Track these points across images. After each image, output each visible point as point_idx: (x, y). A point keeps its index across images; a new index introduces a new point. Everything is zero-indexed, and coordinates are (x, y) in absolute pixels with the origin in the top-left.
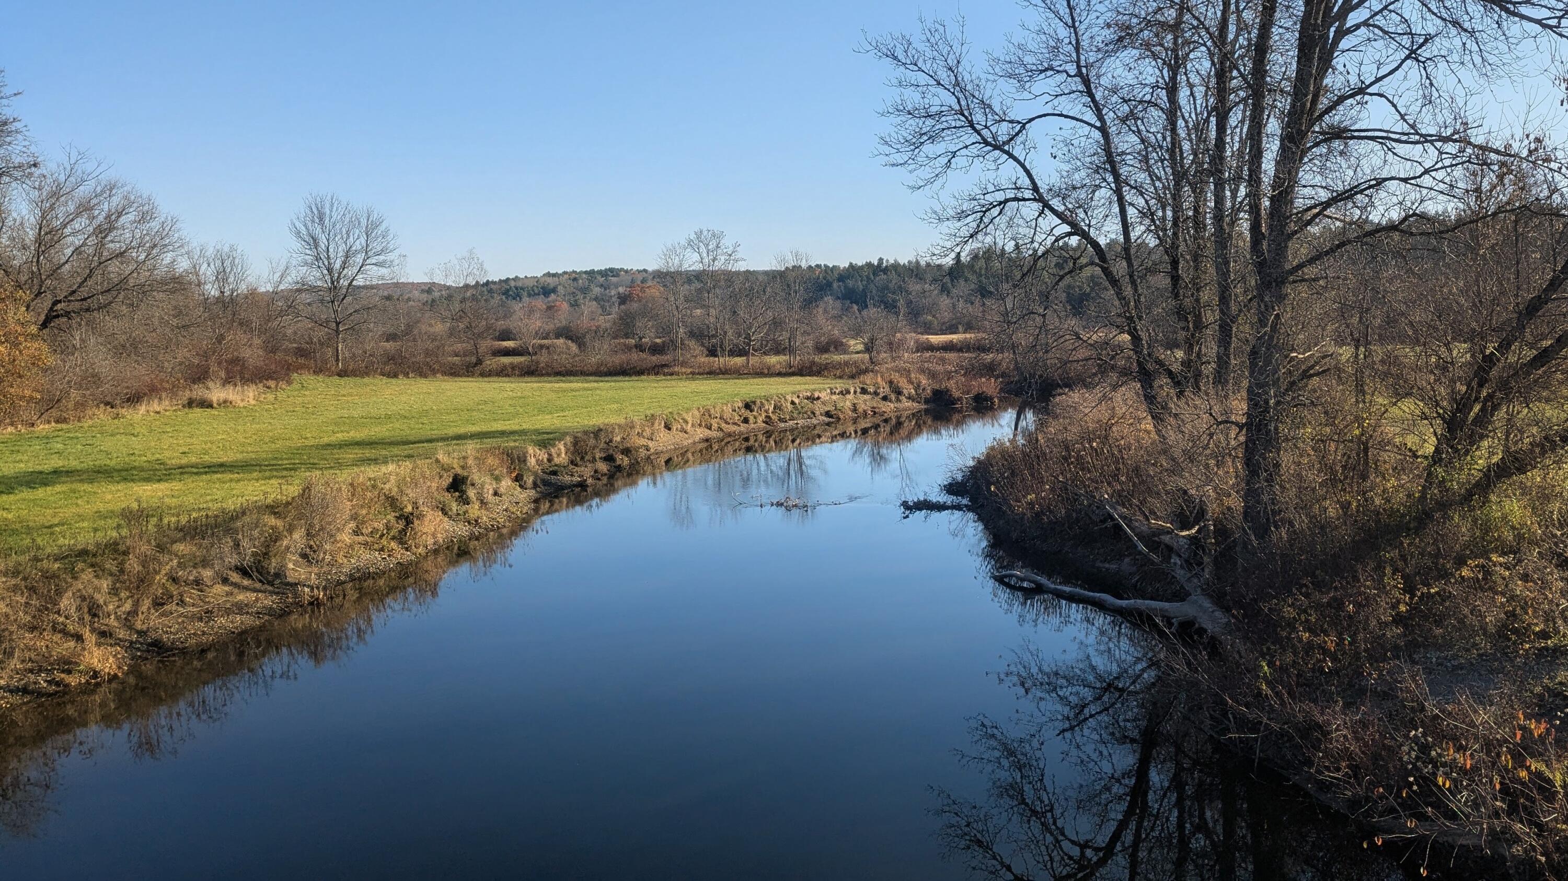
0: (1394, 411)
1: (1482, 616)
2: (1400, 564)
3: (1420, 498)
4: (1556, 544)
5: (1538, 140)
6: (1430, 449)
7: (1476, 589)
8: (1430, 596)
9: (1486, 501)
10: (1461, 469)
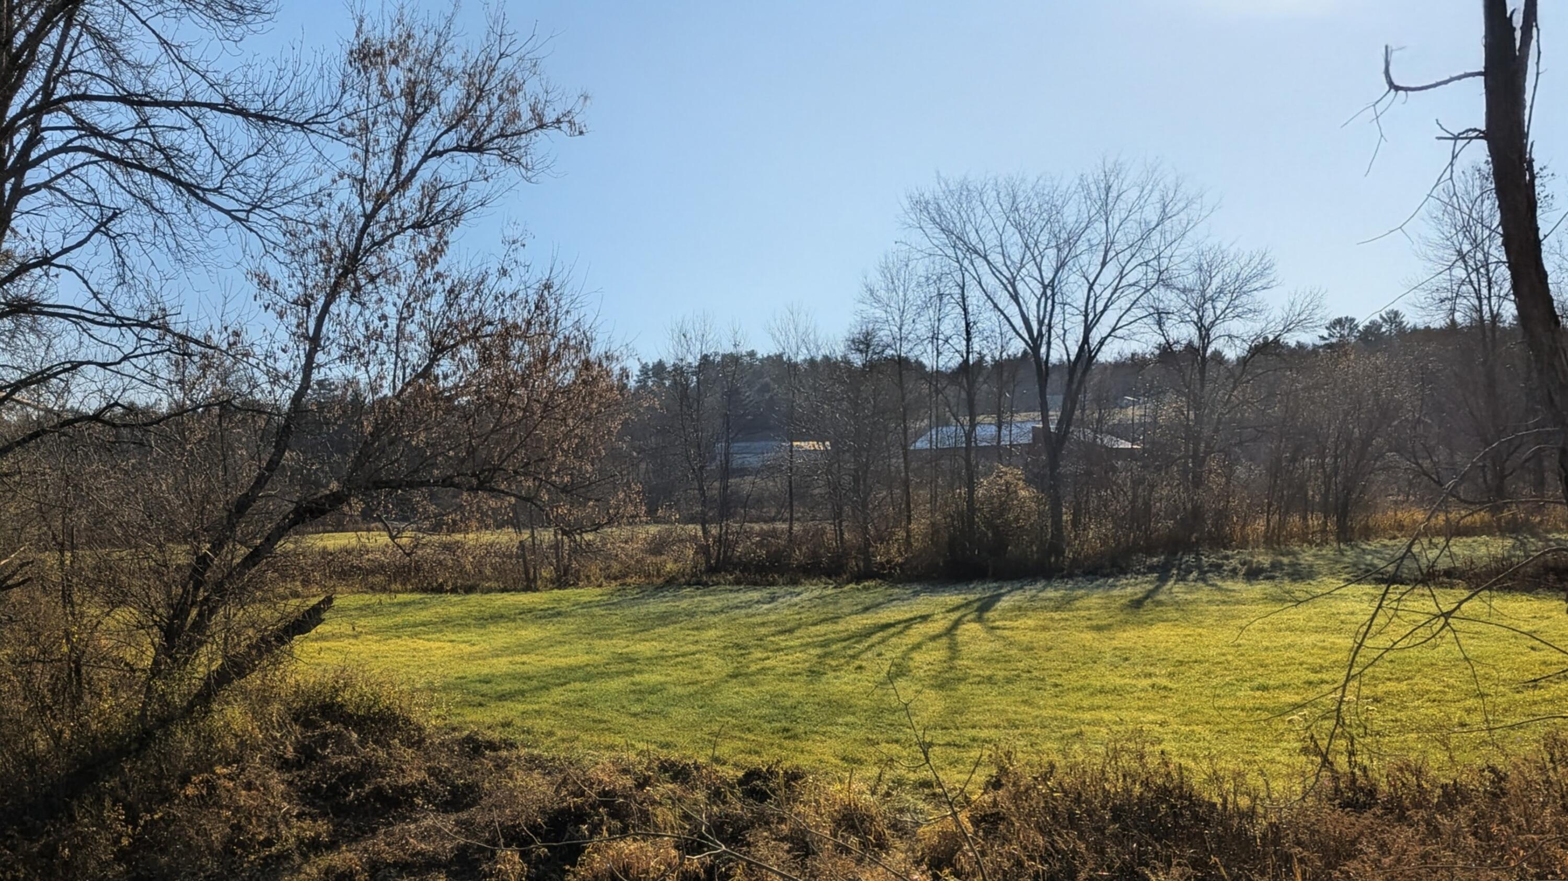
0: (109, 622)
1: (206, 834)
2: (121, 793)
3: (139, 716)
4: (277, 747)
5: (236, 334)
6: (148, 662)
7: (200, 807)
8: (153, 822)
9: (209, 711)
10: (181, 680)
